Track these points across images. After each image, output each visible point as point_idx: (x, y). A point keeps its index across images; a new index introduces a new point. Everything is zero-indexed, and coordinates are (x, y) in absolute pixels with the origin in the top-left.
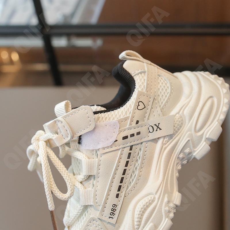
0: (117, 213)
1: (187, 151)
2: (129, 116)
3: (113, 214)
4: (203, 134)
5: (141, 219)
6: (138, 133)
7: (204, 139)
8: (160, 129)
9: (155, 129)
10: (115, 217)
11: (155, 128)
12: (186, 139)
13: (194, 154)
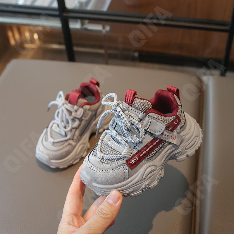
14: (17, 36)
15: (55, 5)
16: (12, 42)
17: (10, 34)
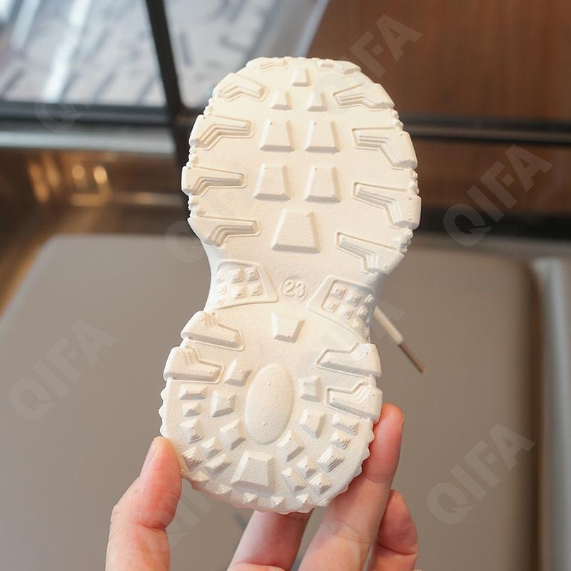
14: (53, 177)
15: (156, 97)
16: (41, 192)
17: (35, 172)
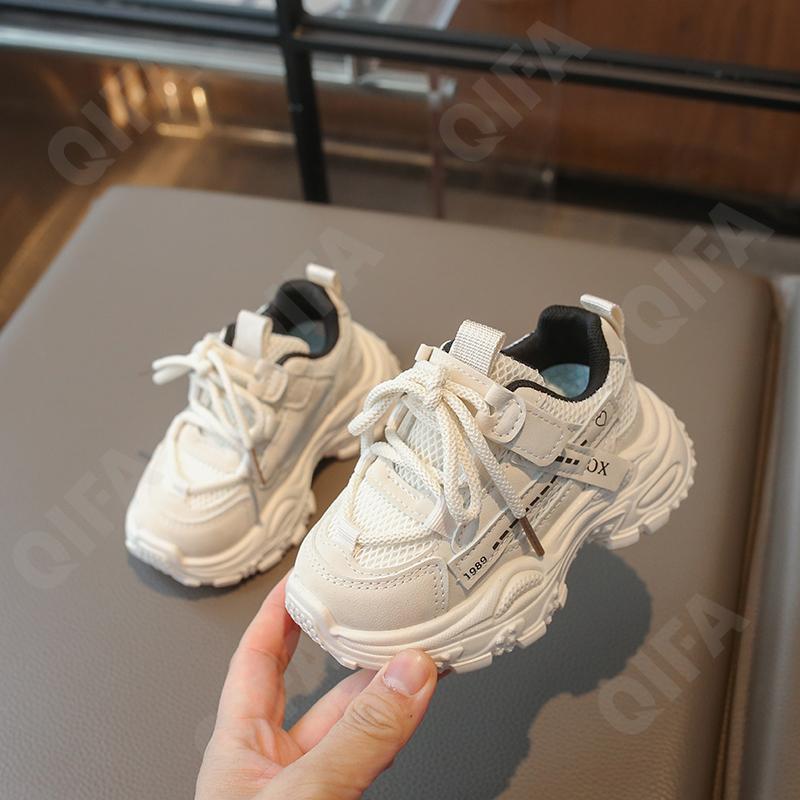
0: (481, 572)
1: (609, 527)
2: (580, 427)
3: (473, 571)
4: (641, 516)
5: (512, 602)
6: (576, 462)
7: (639, 523)
8: (605, 474)
9: (598, 470)
10: (474, 579)
11: (600, 467)
12: (619, 510)
13: (613, 538)
